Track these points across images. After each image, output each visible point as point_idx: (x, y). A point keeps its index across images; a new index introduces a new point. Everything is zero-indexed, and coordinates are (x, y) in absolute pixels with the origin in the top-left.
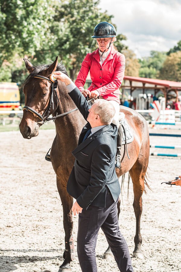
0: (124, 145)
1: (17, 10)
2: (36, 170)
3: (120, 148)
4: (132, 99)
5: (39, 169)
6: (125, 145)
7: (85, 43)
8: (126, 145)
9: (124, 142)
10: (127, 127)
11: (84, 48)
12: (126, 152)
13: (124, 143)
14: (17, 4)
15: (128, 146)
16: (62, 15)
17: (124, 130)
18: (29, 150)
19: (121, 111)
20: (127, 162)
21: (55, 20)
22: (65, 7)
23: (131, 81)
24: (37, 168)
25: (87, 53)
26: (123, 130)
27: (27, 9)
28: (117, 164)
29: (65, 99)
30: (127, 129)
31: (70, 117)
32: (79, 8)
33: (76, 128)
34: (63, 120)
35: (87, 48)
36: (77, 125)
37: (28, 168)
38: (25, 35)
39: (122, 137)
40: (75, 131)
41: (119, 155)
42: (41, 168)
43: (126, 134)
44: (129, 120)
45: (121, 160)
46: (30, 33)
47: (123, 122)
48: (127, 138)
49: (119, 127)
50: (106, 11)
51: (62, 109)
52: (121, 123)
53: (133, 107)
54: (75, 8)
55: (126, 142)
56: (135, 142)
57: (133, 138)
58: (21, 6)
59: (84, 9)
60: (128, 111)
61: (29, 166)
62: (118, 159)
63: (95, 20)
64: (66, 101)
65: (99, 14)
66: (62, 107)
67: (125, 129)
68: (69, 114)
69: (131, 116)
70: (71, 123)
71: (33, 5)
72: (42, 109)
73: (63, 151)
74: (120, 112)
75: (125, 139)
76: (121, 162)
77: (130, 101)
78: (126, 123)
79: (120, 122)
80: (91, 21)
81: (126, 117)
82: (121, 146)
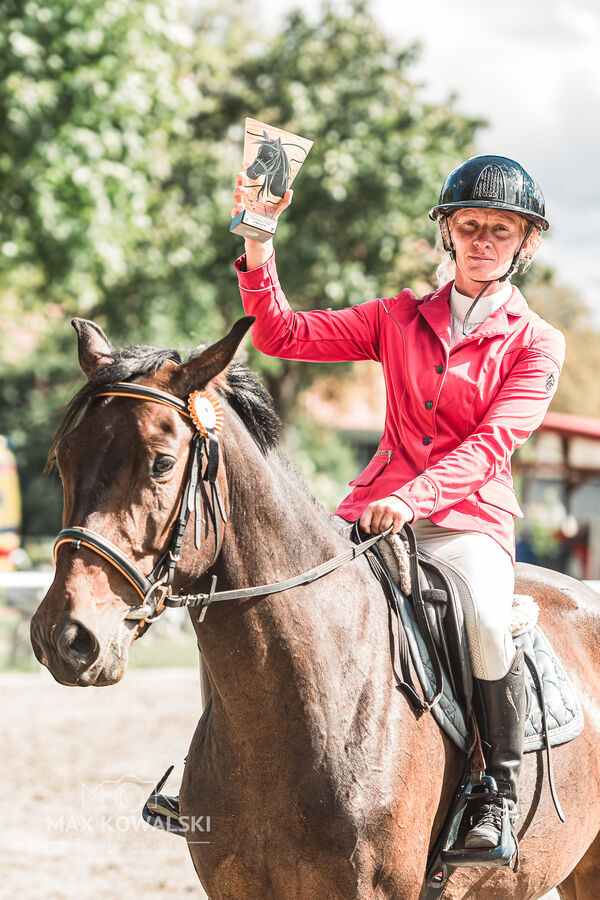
0: (535, 754)
1: (14, 81)
2: (94, 871)
3: (516, 770)
4: (571, 528)
5: (111, 867)
6: (539, 752)
7: (346, 251)
8: (544, 753)
9: (538, 737)
10: (550, 667)
11: (340, 278)
12: (545, 789)
13: (538, 745)
14: (11, 53)
15: (555, 757)
16: (233, 110)
17: (537, 681)
18: (62, 771)
19: (522, 587)
20: (553, 836)
21: (199, 135)
22: (249, 73)
23: (567, 437)
24: (101, 862)
25: (354, 299)
26: (529, 682)
27: (67, 77)
28: (504, 844)
29: (257, 523)
30: (552, 676)
31: (281, 612)
32: (320, 76)
33: (310, 666)
34: (244, 629)
35: (355, 274)
36: (312, 653)
37: (57, 859)
38: (48, 208)
39: (523, 716)
40: (306, 685)
41: (511, 802)
42: (118, 860)
43: (545, 701)
44: (558, 631)
45: (519, 826)
46: (73, 199)
47: (530, 641)
48: (550, 721)
49: (510, 661)
50: (453, 97)
51: (241, 570)
52: (519, 645)
53: (575, 566)
54: (297, 77)
55: (545, 740)
56: (589, 737)
57: (580, 718)
58: (34, 64)
59: (343, 84)
60: (553, 590)
61: (62, 847)
62: (506, 818)
63: (396, 139)
64: (259, 533)
65: (415, 111)
66: (239, 563)
67: (540, 675)
68: (276, 598)
69: (571, 615)
70: (285, 642)
71: (93, 58)
72: (149, 548)
73: (245, 783)
74: (517, 596)
75: (539, 725)
76: (521, 835)
77: (560, 535)
78: (545, 645)
79: (518, 642)
80: (375, 144)
81: (543, 619)
82: (517, 757)
